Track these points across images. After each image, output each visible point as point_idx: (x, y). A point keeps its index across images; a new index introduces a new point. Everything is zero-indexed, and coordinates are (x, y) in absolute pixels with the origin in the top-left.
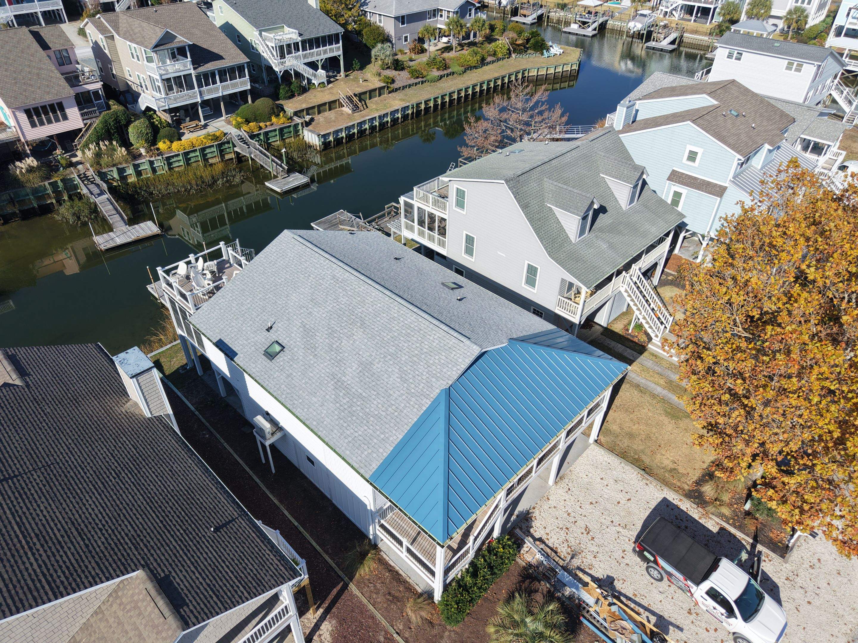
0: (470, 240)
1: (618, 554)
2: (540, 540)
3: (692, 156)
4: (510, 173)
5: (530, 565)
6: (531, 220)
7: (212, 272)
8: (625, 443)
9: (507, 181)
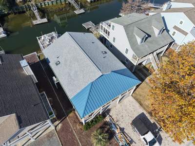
0: (114, 39)
1: (127, 123)
2: (111, 116)
3: (181, 23)
4: (126, 24)
5: (107, 121)
6: (128, 38)
7: (49, 40)
8: (138, 97)
9: (124, 26)
